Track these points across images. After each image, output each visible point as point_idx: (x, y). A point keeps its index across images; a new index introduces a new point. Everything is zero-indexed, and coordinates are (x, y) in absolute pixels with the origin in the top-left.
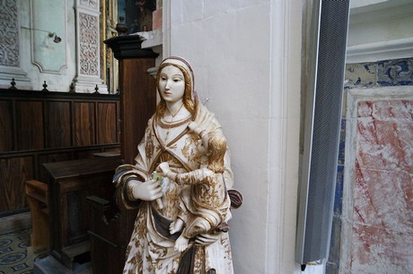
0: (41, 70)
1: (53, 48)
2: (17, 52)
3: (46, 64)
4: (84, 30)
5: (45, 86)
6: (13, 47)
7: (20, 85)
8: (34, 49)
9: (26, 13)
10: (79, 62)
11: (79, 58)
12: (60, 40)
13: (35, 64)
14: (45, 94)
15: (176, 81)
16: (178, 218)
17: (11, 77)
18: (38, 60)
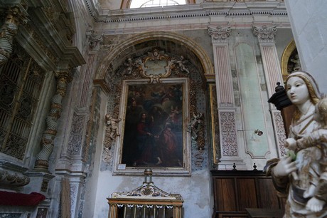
0: (253, 157)
1: (259, 140)
2: (236, 146)
3: (255, 152)
4: (279, 124)
5: (255, 167)
6: (234, 144)
7: (238, 168)
8: (247, 143)
9: (240, 121)
10: (279, 147)
11: (279, 145)
12: (262, 133)
13: (248, 153)
14: (255, 173)
15: (298, 86)
16: (311, 184)
17: (232, 163)
18: (249, 150)
